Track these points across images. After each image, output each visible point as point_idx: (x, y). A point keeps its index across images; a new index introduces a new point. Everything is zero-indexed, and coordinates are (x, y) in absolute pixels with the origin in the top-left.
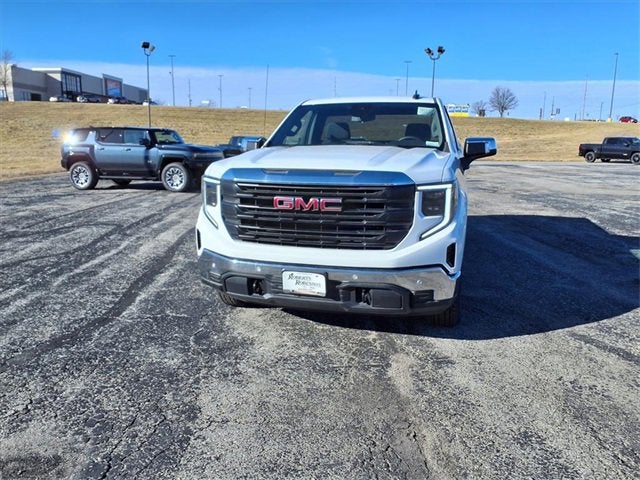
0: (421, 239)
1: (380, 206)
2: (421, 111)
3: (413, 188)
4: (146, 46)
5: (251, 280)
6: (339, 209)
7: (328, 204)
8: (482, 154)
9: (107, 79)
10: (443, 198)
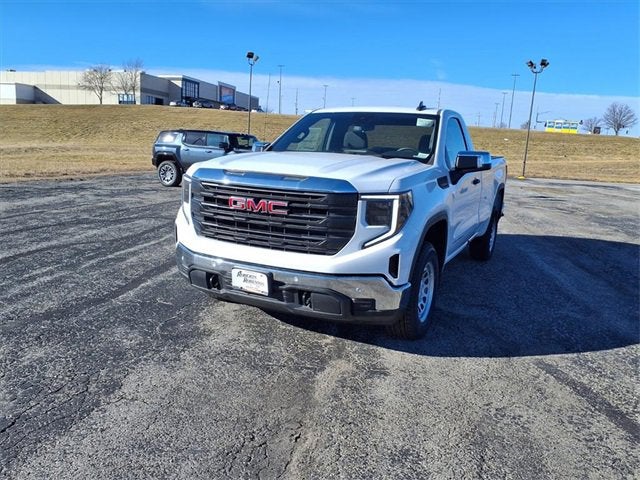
0: (363, 247)
1: (322, 212)
2: (420, 122)
3: (356, 196)
4: (250, 56)
5: (209, 275)
6: (285, 212)
7: (275, 207)
8: (475, 169)
9: (222, 87)
10: (391, 208)
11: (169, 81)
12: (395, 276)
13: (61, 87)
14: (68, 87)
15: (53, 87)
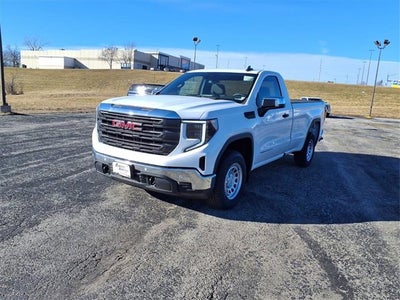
0: (185, 151)
1: (160, 129)
2: (246, 78)
3: (179, 121)
4: (195, 39)
5: (104, 165)
6: (140, 129)
7: (136, 126)
9: (182, 59)
10: (201, 129)
11: (151, 55)
12: (203, 169)
13: (89, 59)
14: (93, 59)
15: (84, 59)
